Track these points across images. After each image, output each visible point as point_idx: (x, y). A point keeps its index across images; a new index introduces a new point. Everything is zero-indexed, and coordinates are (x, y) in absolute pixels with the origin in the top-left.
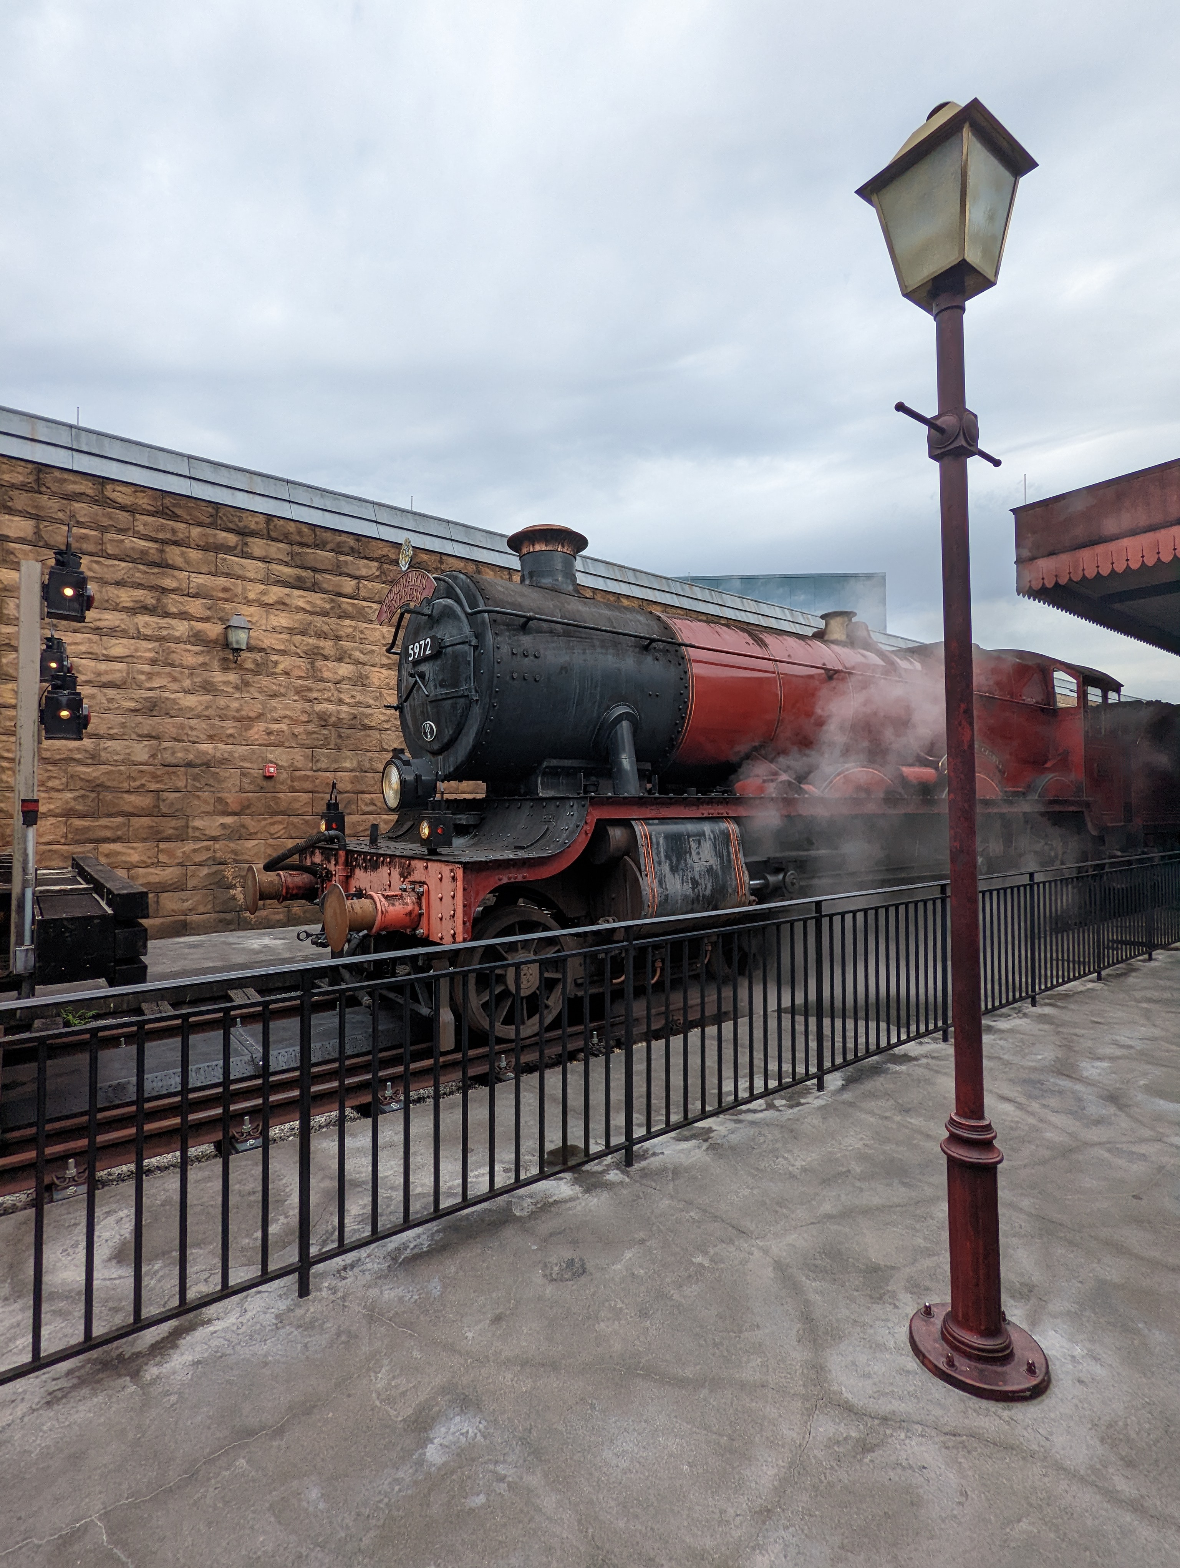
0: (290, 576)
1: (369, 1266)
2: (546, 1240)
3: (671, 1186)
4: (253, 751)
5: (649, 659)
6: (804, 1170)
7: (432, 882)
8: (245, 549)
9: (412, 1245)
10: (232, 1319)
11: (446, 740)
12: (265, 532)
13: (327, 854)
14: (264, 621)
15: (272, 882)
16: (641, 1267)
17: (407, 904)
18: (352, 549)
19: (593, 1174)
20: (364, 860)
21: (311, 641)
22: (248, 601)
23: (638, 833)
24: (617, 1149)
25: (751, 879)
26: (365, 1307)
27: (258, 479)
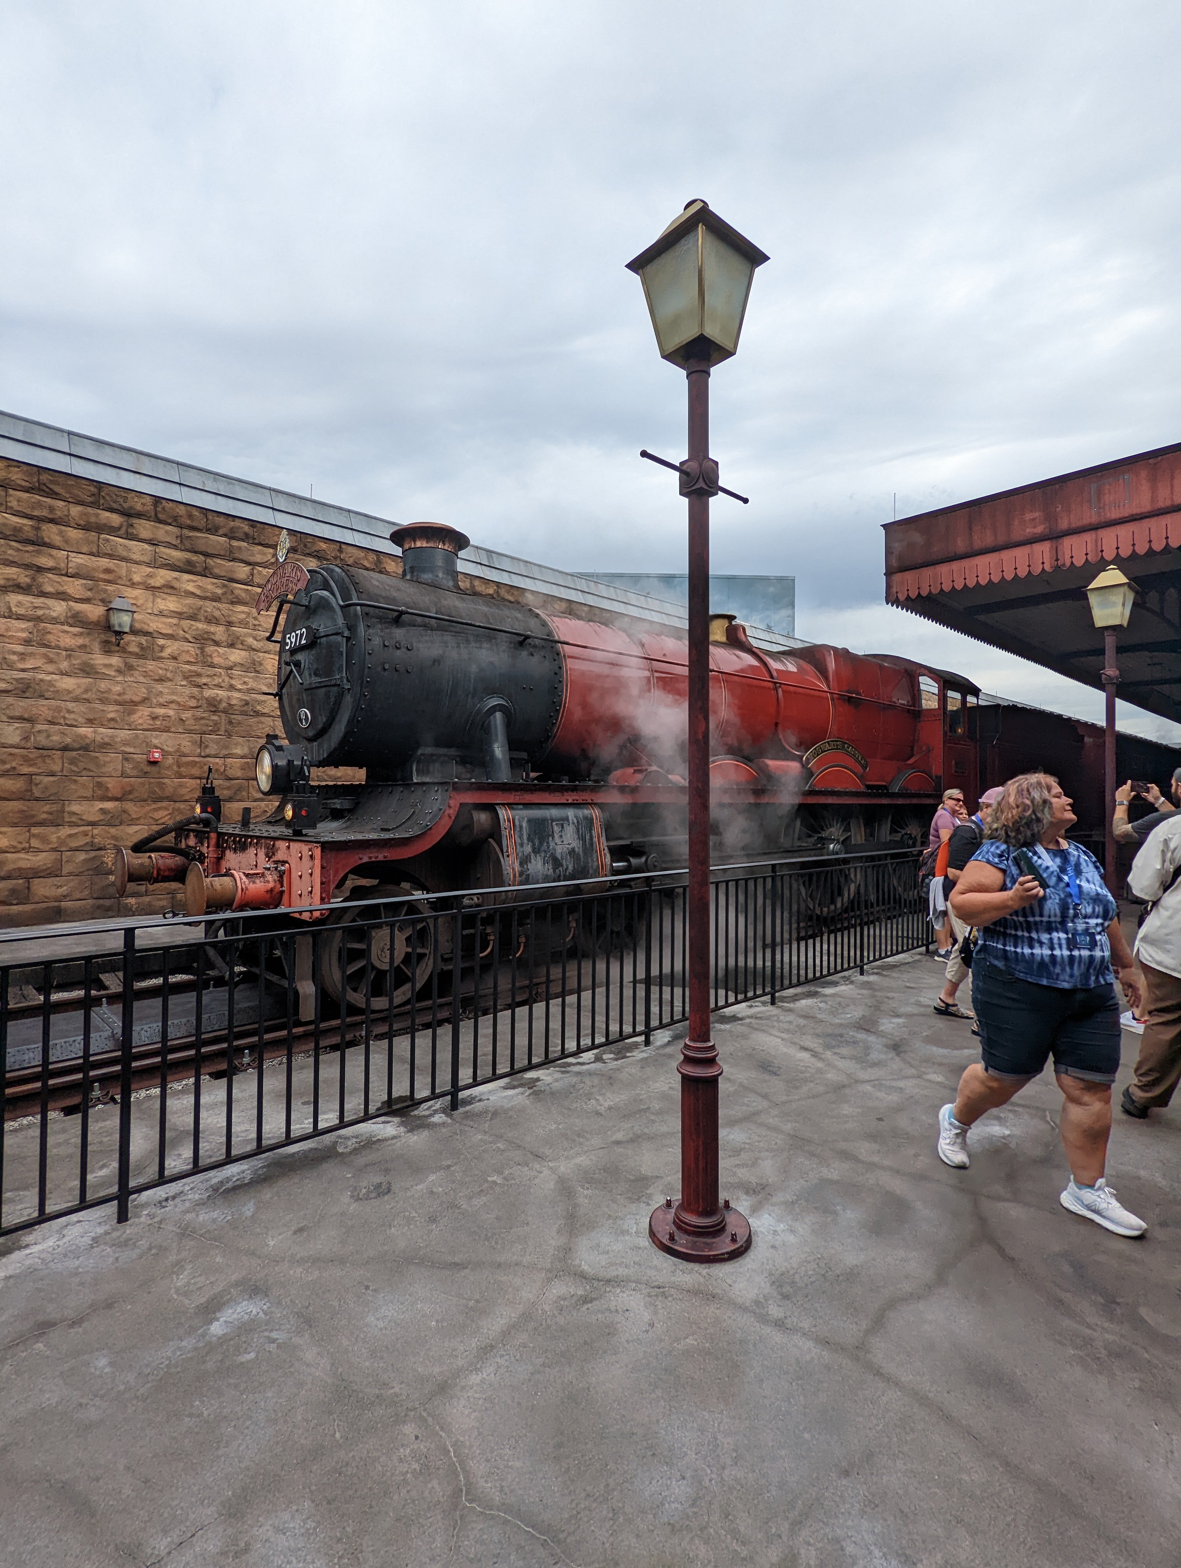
0: (179, 560)
1: (190, 1197)
2: (361, 1170)
3: (487, 1125)
4: (137, 736)
5: (524, 653)
6: (610, 1108)
7: (293, 861)
8: (130, 530)
9: (235, 1179)
10: (50, 1243)
11: (320, 726)
12: (153, 514)
13: (201, 836)
14: (150, 605)
15: (142, 864)
16: (441, 1186)
17: (268, 882)
18: (246, 534)
19: (419, 1117)
20: (234, 841)
21: (200, 626)
22: (133, 584)
23: (501, 817)
24: (443, 1095)
25: (613, 861)
26: (179, 1227)
27: (146, 459)
